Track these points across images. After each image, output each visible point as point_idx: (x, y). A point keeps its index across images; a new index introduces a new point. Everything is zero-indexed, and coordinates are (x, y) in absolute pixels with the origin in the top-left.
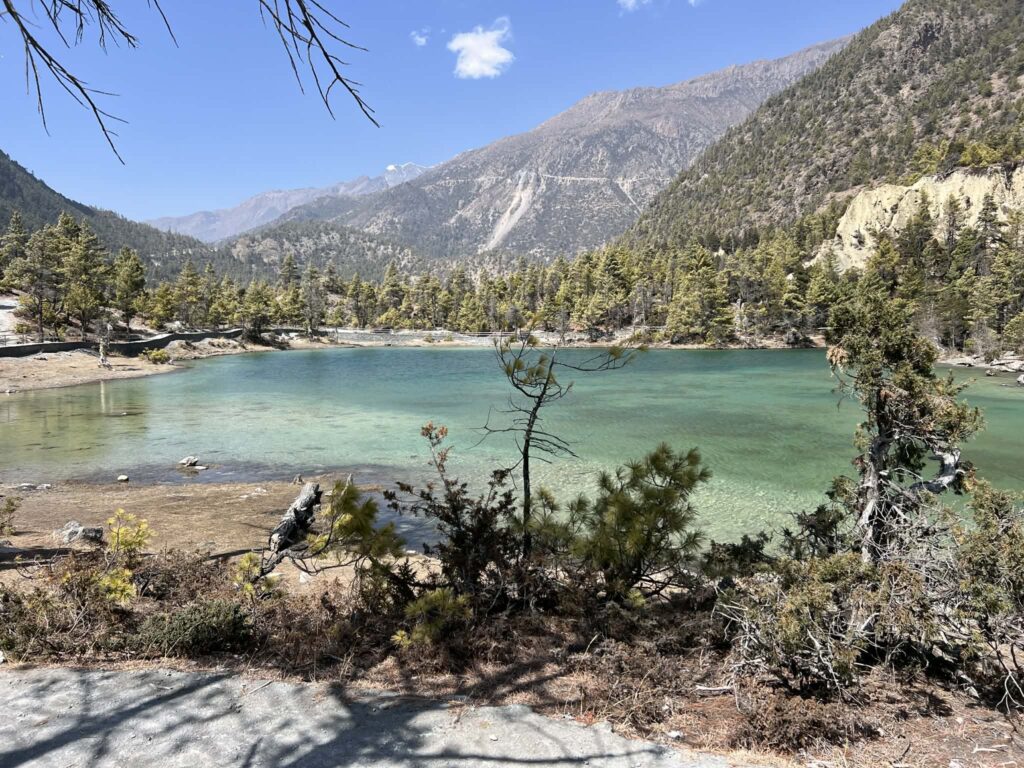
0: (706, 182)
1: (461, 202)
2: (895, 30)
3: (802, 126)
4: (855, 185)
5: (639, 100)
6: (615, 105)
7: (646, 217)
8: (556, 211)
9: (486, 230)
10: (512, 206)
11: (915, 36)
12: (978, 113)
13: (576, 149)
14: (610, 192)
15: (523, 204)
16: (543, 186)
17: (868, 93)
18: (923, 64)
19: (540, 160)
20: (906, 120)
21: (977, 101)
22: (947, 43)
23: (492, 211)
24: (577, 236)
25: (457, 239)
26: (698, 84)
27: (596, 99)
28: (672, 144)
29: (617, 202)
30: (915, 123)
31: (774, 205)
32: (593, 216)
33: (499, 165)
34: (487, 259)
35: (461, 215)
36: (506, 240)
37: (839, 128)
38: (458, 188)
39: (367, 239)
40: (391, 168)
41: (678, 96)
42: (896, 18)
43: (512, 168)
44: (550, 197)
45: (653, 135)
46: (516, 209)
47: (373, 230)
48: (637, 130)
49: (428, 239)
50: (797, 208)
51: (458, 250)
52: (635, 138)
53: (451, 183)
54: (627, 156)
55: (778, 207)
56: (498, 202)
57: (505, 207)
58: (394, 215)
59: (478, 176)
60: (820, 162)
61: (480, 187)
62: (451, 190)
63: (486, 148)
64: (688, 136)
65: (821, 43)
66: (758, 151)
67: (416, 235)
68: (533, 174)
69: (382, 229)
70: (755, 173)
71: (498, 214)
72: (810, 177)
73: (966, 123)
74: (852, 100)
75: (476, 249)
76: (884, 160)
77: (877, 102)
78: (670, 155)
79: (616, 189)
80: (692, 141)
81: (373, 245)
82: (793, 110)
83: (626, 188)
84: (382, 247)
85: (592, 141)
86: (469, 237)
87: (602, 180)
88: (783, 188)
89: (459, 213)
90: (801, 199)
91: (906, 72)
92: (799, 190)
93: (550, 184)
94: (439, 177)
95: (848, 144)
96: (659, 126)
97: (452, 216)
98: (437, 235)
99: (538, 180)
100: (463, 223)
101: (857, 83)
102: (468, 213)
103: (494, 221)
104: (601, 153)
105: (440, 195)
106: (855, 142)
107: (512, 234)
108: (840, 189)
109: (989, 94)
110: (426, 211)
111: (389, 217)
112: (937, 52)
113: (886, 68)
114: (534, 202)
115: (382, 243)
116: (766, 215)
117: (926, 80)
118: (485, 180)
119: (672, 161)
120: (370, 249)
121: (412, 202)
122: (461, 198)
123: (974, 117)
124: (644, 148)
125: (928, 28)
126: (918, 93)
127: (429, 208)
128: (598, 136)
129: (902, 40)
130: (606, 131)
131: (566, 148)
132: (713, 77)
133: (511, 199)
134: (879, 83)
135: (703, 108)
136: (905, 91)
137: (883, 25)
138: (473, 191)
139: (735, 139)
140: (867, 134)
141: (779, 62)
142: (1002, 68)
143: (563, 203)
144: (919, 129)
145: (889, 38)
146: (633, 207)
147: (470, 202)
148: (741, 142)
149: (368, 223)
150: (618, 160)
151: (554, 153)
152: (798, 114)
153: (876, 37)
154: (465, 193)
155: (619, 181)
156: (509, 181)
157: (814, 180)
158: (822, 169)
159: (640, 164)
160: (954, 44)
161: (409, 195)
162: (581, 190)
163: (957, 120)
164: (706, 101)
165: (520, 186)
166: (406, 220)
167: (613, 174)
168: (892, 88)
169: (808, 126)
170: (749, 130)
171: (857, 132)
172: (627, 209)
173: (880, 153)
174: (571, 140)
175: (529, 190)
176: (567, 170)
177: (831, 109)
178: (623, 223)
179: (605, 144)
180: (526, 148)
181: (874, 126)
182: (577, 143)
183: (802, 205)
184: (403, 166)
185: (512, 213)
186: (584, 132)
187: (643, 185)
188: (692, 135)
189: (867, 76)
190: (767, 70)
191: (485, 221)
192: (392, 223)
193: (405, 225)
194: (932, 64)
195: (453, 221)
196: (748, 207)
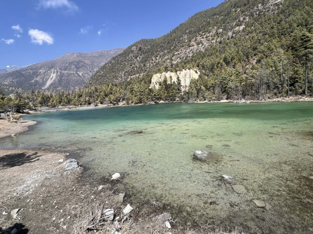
0: (103, 73)
1: (35, 76)
2: (135, 47)
3: (121, 63)
4: (134, 75)
5: (80, 55)
6: (75, 56)
7: (91, 81)
8: (63, 79)
9: (44, 83)
10: (51, 77)
11: (138, 49)
12: (151, 63)
13: (66, 65)
14: (77, 75)
15: (54, 77)
16: (59, 73)
17: (132, 58)
18: (140, 54)
19: (57, 67)
20: (140, 64)
21: (151, 61)
22: (143, 51)
23: (45, 79)
24: (70, 85)
25: (35, 85)
26: (94, 53)
27: (70, 54)
28: (90, 65)
29: (79, 77)
30: (142, 64)
31: (119, 78)
32: (73, 80)
33: (45, 67)
34: (46, 90)
35: (35, 80)
36: (50, 86)
37: (128, 64)
38: (33, 73)
39: (5, 86)
40: (8, 67)
41: (90, 55)
42: (134, 45)
43: (49, 68)
44: (61, 76)
45: (85, 63)
46: (52, 78)
47: (6, 83)
48: (81, 62)
49: (25, 86)
50: (123, 79)
51: (36, 88)
52: (81, 63)
53: (31, 71)
54: (80, 68)
55: (120, 79)
56: (46, 77)
57: (49, 78)
58: (13, 79)
59: (39, 70)
60: (126, 70)
61: (40, 73)
62: (31, 73)
63: (41, 63)
64: (93, 64)
65: (117, 48)
66: (113, 68)
67: (21, 85)
68: (56, 70)
69: (9, 83)
70: (113, 72)
71: (47, 80)
72: (125, 73)
73: (150, 65)
74: (129, 59)
75: (42, 88)
76: (138, 71)
77: (134, 60)
78: (90, 68)
79: (78, 74)
80: (94, 65)
81: (7, 87)
82: (118, 60)
83: (80, 74)
84: (11, 88)
85: (71, 63)
86: (39, 85)
87: (74, 73)
88: (120, 75)
89: (35, 79)
90: (124, 77)
91: (138, 55)
92: (123, 76)
93: (61, 73)
94: (26, 70)
95: (130, 67)
96: (86, 61)
97: (33, 80)
98: (28, 85)
99: (57, 72)
100: (37, 82)
101: (130, 56)
102: (38, 79)
103: (46, 81)
104: (73, 67)
105: (28, 74)
106: (131, 67)
107: (52, 84)
108: (131, 76)
109: (153, 60)
110: (24, 78)
111: (11, 80)
112: (142, 52)
113: (134, 54)
114: (57, 77)
115: (11, 87)
116: (118, 80)
117: (141, 57)
118: (42, 71)
119: (90, 69)
120: (6, 88)
121: (18, 76)
122: (35, 75)
123: (151, 64)
124: (84, 66)
125: (140, 48)
126: (140, 59)
127: (25, 78)
128: (72, 62)
129: (136, 49)
130: (74, 61)
131: (64, 64)
132: (97, 52)
133: (50, 76)
134: (134, 57)
135: (95, 58)
136: (138, 58)
137: (132, 46)
138: (38, 74)
139: (107, 65)
140: (133, 66)
141: (110, 51)
142: (154, 56)
143: (65, 77)
144: (142, 65)
145: (134, 48)
146: (83, 79)
147: (38, 76)
148: (109, 66)
149: (4, 81)
150: (78, 68)
151: (61, 65)
152: (119, 61)
153: (131, 48)
154: (36, 74)
155: (79, 73)
156: (49, 71)
157: (125, 74)
158: (126, 72)
159: (83, 69)
160: (144, 51)
161: (17, 74)
162: (69, 75)
163: (148, 64)
164: (96, 57)
165: (52, 73)
166: (17, 81)
167: (77, 71)
168: (136, 58)
169: (122, 63)
170: (110, 63)
171: (131, 65)
172: (81, 79)
173: (137, 69)
174: (65, 63)
175: (55, 74)
176: (65, 69)
177: (126, 60)
178: (81, 82)
179: (74, 64)
180: (52, 64)
181: (134, 64)
182: (67, 64)
183: (124, 79)
184: (12, 66)
185: (51, 79)
186: (68, 61)
187: (85, 74)
188: (94, 64)
189: (131, 55)
190: (108, 52)
191: (43, 81)
192: (12, 81)
193: (17, 82)
194: (142, 54)
195: (33, 81)
196: (114, 79)
